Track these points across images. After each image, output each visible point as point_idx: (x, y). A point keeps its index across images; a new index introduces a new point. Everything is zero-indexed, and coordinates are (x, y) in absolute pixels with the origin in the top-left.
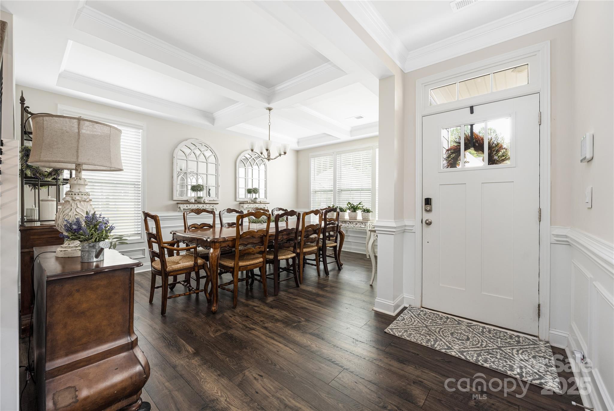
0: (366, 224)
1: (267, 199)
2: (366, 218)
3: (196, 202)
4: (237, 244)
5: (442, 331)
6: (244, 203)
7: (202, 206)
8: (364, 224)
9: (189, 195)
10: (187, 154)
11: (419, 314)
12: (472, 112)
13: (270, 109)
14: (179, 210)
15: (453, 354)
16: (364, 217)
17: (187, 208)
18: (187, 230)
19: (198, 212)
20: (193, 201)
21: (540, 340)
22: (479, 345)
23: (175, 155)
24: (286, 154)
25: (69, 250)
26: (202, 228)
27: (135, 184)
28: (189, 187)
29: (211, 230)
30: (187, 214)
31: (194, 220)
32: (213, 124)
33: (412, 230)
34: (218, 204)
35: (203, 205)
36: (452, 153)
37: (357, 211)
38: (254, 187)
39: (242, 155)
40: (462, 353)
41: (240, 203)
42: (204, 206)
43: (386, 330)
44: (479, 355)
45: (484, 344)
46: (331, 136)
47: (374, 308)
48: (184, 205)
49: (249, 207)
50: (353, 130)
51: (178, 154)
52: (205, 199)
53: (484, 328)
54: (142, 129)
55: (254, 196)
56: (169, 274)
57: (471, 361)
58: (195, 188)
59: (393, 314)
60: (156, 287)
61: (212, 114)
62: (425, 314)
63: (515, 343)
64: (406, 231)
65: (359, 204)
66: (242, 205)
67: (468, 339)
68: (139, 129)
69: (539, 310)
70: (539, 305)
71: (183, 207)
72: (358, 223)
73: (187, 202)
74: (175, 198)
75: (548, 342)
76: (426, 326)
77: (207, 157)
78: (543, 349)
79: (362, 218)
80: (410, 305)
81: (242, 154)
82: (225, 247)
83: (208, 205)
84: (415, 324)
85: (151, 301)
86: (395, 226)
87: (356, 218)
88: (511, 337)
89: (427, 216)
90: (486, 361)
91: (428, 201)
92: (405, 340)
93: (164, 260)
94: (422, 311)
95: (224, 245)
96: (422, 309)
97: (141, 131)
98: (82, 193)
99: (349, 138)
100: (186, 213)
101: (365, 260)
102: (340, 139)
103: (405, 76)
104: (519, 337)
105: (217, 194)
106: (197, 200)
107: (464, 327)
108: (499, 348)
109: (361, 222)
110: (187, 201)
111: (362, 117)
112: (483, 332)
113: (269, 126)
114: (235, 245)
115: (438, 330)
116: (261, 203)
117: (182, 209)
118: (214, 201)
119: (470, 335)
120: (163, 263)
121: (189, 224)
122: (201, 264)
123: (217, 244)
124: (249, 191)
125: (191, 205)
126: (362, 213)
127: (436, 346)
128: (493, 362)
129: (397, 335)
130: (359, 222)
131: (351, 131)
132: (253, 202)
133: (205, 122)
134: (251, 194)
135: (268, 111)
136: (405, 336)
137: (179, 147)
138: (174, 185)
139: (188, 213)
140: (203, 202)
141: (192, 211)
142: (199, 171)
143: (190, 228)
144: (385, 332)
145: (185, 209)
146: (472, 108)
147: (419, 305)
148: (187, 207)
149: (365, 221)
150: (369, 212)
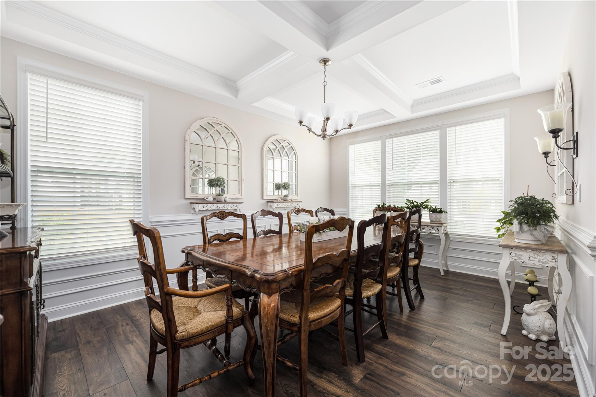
0: (439, 228)
1: (298, 196)
2: (438, 220)
3: (215, 201)
4: (307, 281)
6: (273, 202)
7: (223, 207)
8: (436, 229)
9: (206, 192)
10: (202, 137)
13: (325, 61)
14: (193, 211)
17: (203, 209)
18: (207, 244)
19: (222, 215)
20: (211, 199)
23: (187, 138)
26: (228, 240)
27: (134, 177)
28: (206, 181)
29: (242, 242)
30: (207, 220)
32: (236, 97)
34: (242, 203)
35: (224, 204)
37: (421, 211)
38: (284, 181)
39: (270, 140)
41: (268, 202)
42: (225, 206)
46: (389, 113)
48: (200, 205)
49: (279, 206)
50: (416, 104)
51: (191, 136)
52: (226, 197)
54: (143, 101)
55: (284, 192)
56: (180, 345)
58: (212, 183)
60: (158, 350)
61: (236, 82)
65: (425, 202)
66: (270, 204)
68: (139, 100)
71: (198, 207)
72: (426, 227)
73: (203, 201)
74: (188, 196)
77: (228, 142)
79: (431, 220)
81: (271, 138)
82: (287, 288)
83: (229, 204)
93: (172, 317)
95: (285, 285)
97: (141, 103)
99: (410, 116)
100: (205, 218)
102: (395, 118)
105: (240, 191)
106: (217, 199)
109: (430, 226)
110: (204, 199)
113: (325, 86)
114: (304, 283)
116: (292, 201)
117: (197, 210)
118: (237, 199)
120: (169, 321)
121: (210, 235)
122: (239, 317)
123: (274, 286)
124: (278, 187)
125: (208, 204)
126: (430, 214)
130: (428, 226)
131: (412, 106)
132: (283, 200)
133: (225, 93)
134: (280, 191)
137: (192, 128)
138: (187, 178)
139: (208, 217)
140: (224, 201)
141: (214, 215)
142: (218, 161)
143: (211, 241)
145: (201, 210)
148: (203, 207)
149: (436, 224)
150: (442, 213)
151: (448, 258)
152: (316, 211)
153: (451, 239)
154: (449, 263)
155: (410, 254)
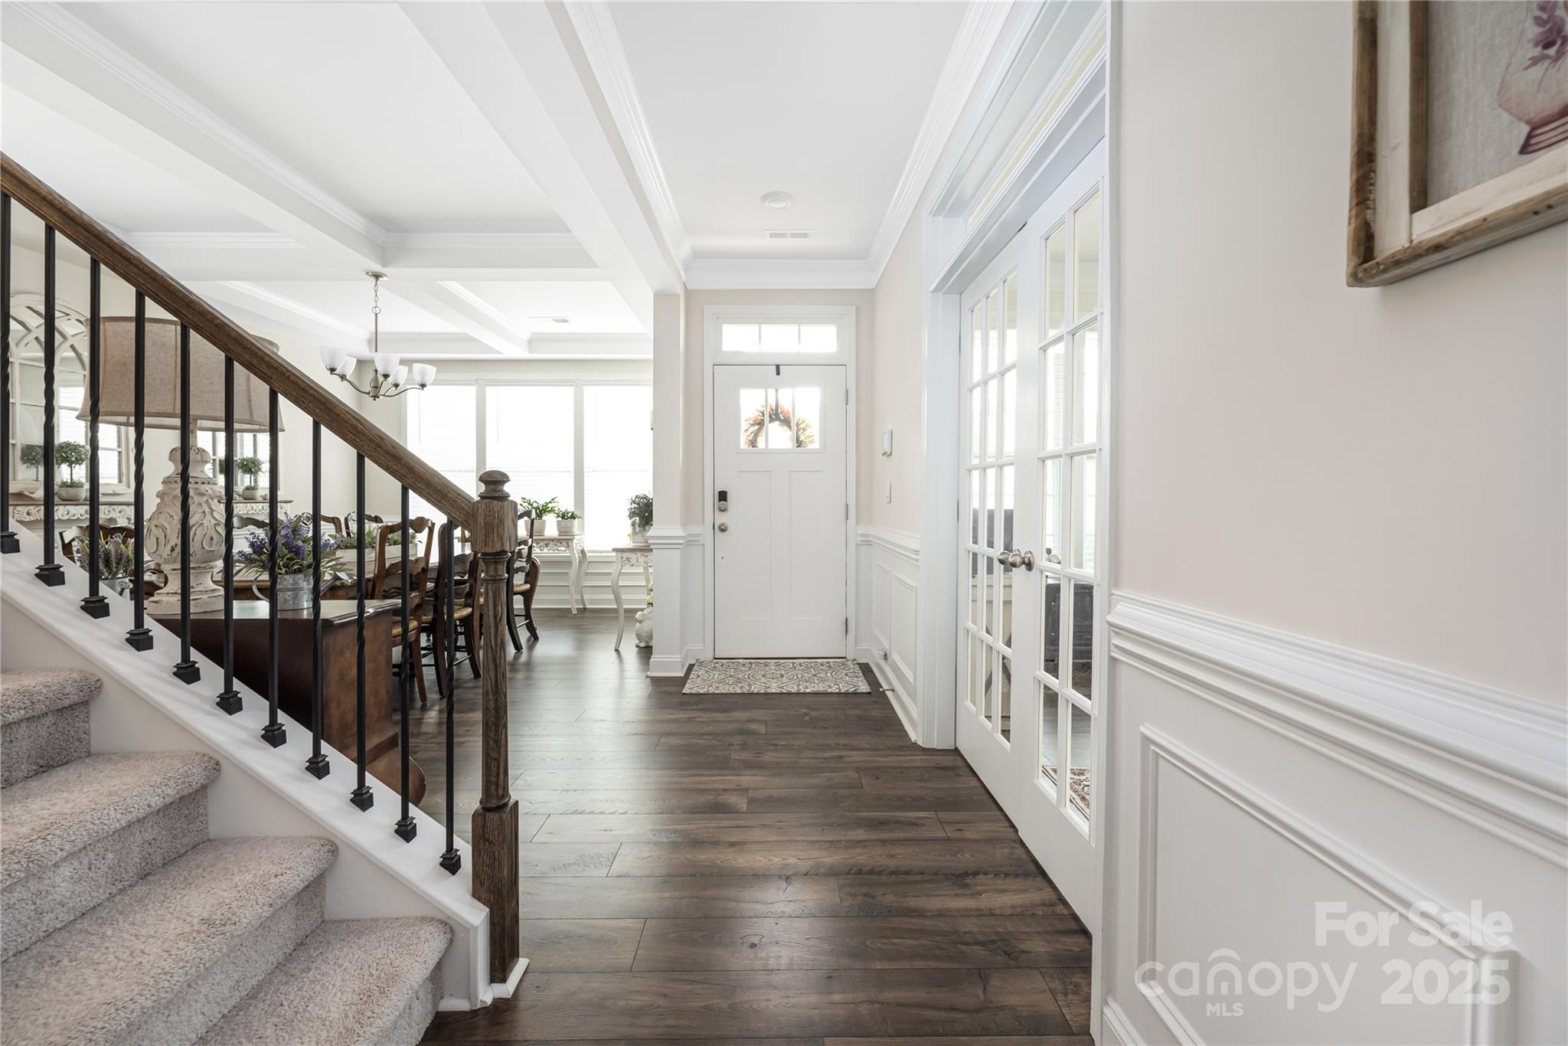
0: (570, 544)
2: (568, 530)
5: (752, 676)
7: (83, 512)
8: (563, 544)
11: (714, 667)
12: (778, 373)
13: (377, 276)
15: (774, 691)
16: (563, 530)
17: (28, 519)
21: (848, 661)
22: (795, 678)
24: (425, 388)
25: (205, 597)
33: (698, 541)
36: (752, 425)
37: (544, 518)
40: (782, 688)
43: (684, 691)
44: (799, 685)
45: (800, 676)
46: (487, 346)
47: (649, 673)
48: (19, 508)
50: (533, 341)
53: (794, 663)
57: (793, 691)
59: (682, 674)
62: (722, 666)
63: (827, 668)
64: (690, 543)
65: (550, 502)
67: (782, 676)
69: (847, 625)
70: (847, 620)
73: (24, 499)
75: (854, 660)
76: (732, 676)
78: (852, 667)
79: (559, 530)
80: (697, 660)
84: (716, 677)
86: (684, 535)
87: (544, 531)
88: (822, 665)
89: (721, 519)
90: (807, 688)
91: (723, 496)
92: (713, 694)
94: (717, 663)
96: (715, 661)
98: (197, 480)
99: (524, 354)
101: (570, 618)
102: (502, 353)
103: (688, 293)
104: (828, 663)
105: (122, 475)
107: (773, 667)
108: (815, 675)
109: (558, 540)
111: (565, 321)
112: (794, 666)
113: (376, 315)
115: (746, 676)
119: (783, 673)
126: (558, 521)
127: (752, 689)
128: (814, 687)
129: (702, 692)
130: (552, 540)
131: (530, 342)
132: (241, 499)
135: (373, 279)
136: (712, 690)
144: (684, 694)
146: (778, 367)
147: (710, 657)
148: (28, 514)
149: (565, 538)
150: (575, 518)
151: (585, 590)
152: (346, 520)
153: (589, 560)
154: (586, 597)
155: (515, 575)
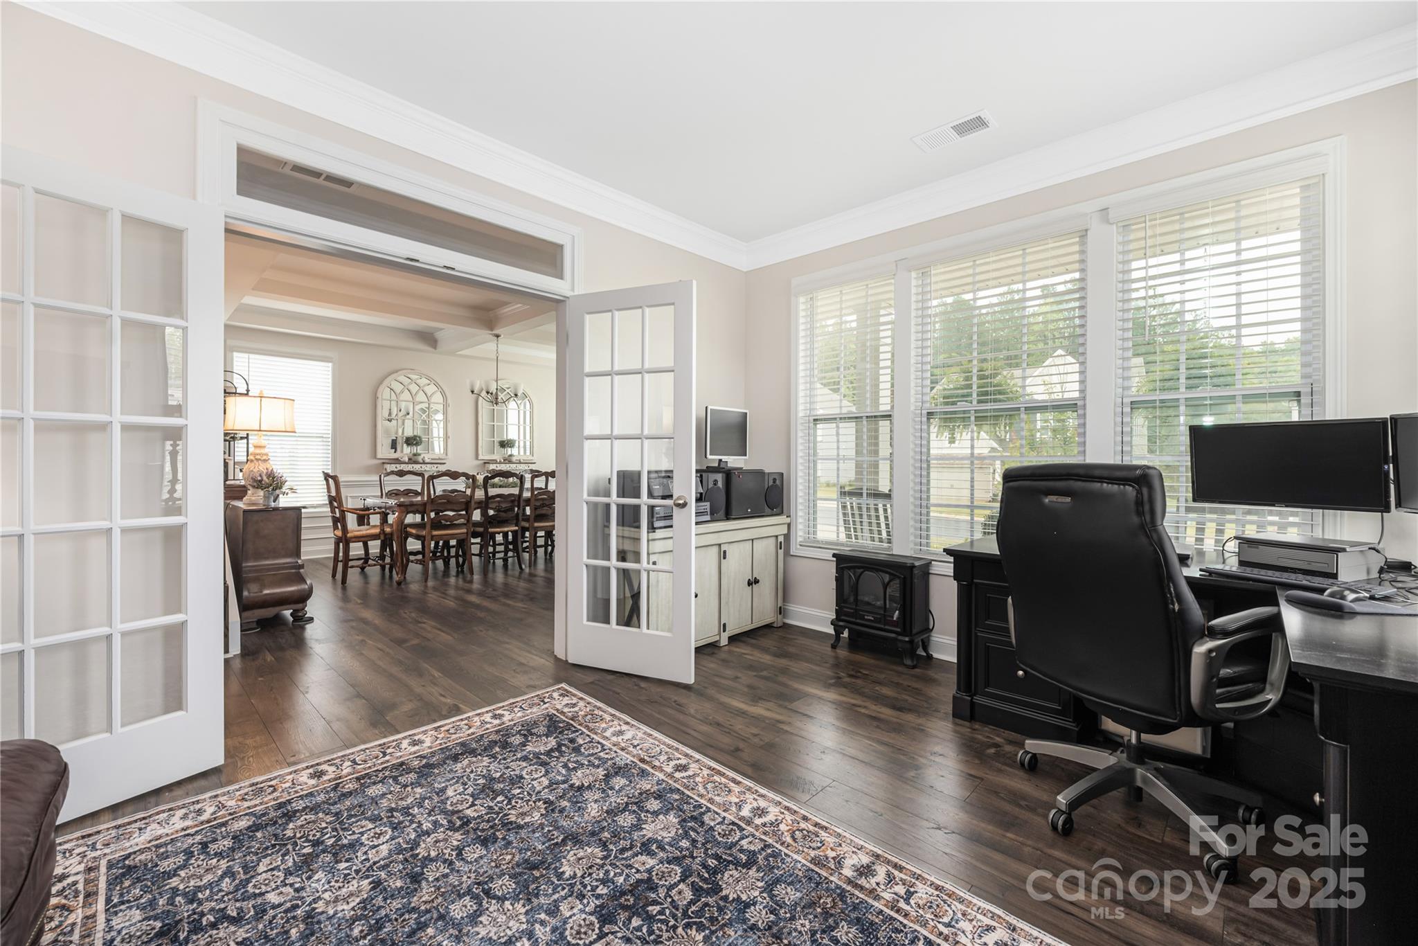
1: (533, 456)
3: (409, 461)
7: (413, 467)
10: (398, 392)
17: (390, 469)
20: (407, 459)
23: (379, 395)
26: (407, 494)
30: (384, 477)
31: (393, 483)
34: (445, 464)
35: (414, 465)
41: (485, 463)
42: (415, 467)
48: (393, 465)
51: (384, 393)
52: (421, 457)
58: (409, 441)
73: (397, 461)
74: (379, 456)
77: (429, 394)
83: (428, 465)
85: (334, 576)
93: (345, 524)
97: (330, 365)
100: (383, 475)
105: (445, 448)
110: (397, 459)
116: (519, 462)
118: (440, 459)
121: (386, 490)
124: (502, 444)
125: (402, 465)
132: (506, 461)
135: (495, 338)
137: (386, 382)
138: (378, 436)
140: (422, 461)
141: (397, 472)
143: (388, 494)
148: (396, 468)
